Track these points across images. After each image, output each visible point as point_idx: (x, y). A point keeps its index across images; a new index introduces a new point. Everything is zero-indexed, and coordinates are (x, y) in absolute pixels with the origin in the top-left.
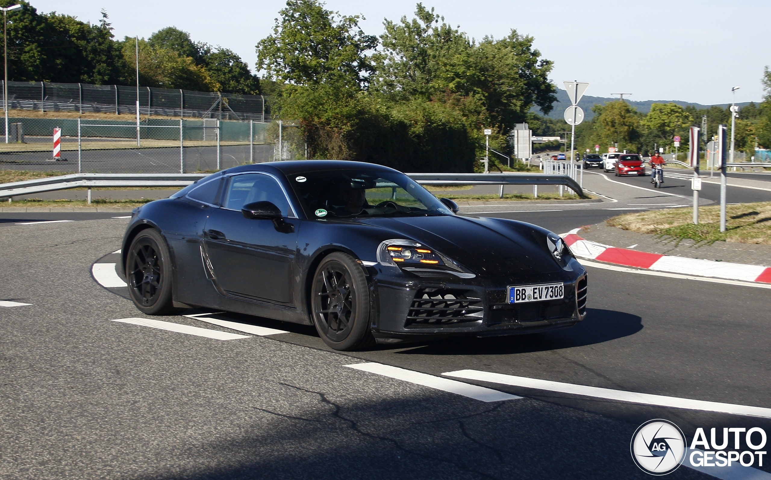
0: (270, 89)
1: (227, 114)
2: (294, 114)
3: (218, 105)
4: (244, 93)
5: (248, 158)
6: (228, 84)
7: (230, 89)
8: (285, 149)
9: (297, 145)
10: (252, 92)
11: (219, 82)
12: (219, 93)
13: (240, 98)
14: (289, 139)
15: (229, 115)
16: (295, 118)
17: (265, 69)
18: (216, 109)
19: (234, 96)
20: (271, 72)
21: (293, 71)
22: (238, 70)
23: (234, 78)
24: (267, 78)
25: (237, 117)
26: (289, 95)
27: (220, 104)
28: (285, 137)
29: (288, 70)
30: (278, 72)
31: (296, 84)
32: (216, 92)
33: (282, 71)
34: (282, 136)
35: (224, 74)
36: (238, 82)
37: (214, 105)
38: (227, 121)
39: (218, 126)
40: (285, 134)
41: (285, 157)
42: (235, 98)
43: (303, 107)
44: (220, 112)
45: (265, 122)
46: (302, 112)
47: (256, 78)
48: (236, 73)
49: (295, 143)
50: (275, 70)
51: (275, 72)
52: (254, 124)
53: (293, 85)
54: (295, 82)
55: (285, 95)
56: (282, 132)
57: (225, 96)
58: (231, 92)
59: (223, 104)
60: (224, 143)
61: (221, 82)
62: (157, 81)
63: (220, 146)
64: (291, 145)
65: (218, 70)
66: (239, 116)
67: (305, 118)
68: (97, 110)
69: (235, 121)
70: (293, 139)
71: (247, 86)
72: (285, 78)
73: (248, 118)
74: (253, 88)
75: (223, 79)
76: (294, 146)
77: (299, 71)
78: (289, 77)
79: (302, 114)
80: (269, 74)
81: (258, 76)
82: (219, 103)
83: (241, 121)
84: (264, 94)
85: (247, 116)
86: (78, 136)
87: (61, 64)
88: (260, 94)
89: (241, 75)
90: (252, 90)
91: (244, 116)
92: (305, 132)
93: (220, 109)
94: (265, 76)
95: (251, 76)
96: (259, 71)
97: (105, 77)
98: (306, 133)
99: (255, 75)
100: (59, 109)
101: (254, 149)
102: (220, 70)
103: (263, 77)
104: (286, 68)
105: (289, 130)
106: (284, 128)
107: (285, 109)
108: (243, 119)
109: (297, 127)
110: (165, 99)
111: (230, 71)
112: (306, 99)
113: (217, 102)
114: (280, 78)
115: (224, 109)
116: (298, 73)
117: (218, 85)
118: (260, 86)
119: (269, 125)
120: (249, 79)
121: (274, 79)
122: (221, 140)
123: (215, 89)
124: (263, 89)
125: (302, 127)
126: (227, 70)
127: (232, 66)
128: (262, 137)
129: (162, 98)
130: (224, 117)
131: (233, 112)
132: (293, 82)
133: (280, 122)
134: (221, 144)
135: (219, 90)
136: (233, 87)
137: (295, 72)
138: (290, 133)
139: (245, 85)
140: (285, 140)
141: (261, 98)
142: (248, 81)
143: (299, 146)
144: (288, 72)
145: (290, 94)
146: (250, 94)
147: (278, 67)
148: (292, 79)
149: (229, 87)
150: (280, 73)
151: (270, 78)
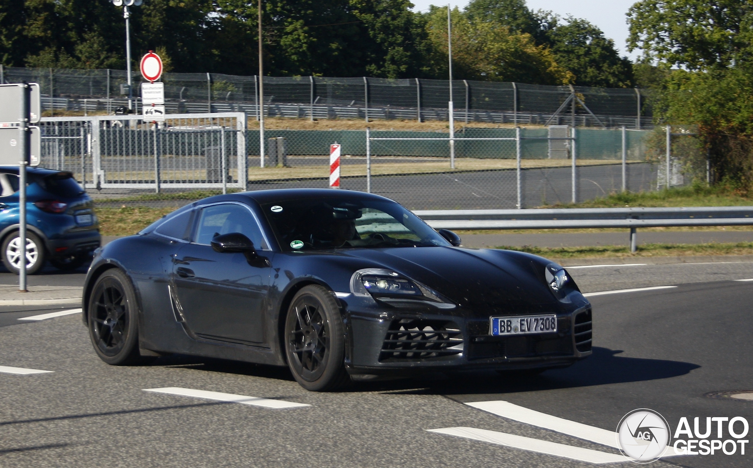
0: (648, 78)
1: (584, 117)
2: (689, 116)
3: (569, 104)
4: (609, 86)
5: (618, 185)
6: (584, 72)
7: (588, 79)
8: (674, 170)
9: (694, 164)
10: (621, 84)
11: (570, 69)
12: (571, 88)
13: (603, 92)
14: (682, 155)
15: (587, 120)
16: (692, 122)
17: (641, 48)
18: (567, 111)
19: (593, 91)
20: (651, 52)
21: (684, 50)
22: (598, 50)
23: (593, 63)
24: (643, 62)
25: (599, 122)
26: (677, 87)
27: (573, 103)
28: (675, 152)
29: (675, 49)
30: (660, 51)
31: (688, 70)
32: (566, 84)
33: (667, 50)
34: (671, 150)
35: (578, 57)
36: (599, 68)
37: (563, 105)
38: (583, 128)
39: (573, 136)
40: (674, 147)
41: (674, 182)
42: (595, 93)
43: (702, 104)
44: (572, 116)
45: (641, 128)
46: (701, 112)
47: (626, 63)
48: (596, 56)
49: (691, 160)
50: (656, 49)
51: (657, 53)
52: (627, 133)
53: (683, 71)
54: (688, 67)
55: (671, 87)
56: (671, 145)
57: (580, 91)
58: (588, 84)
59: (577, 103)
60: (583, 162)
61: (573, 70)
62: (478, 71)
63: (577, 166)
64: (685, 163)
65: (569, 52)
66: (601, 120)
67: (705, 122)
68: (391, 117)
69: (595, 129)
70: (688, 155)
71: (613, 74)
72: (672, 60)
73: (615, 124)
74: (622, 77)
75: (576, 65)
76: (689, 164)
77: (693, 50)
78: (678, 59)
79: (700, 116)
80: (648, 55)
81: (630, 59)
82: (571, 101)
83: (604, 129)
84: (640, 87)
85: (613, 121)
86: (366, 155)
87: (337, 49)
88: (632, 87)
89: (603, 58)
90: (620, 80)
91: (608, 121)
92: (705, 142)
93: (573, 110)
94: (641, 58)
95: (619, 59)
96: (631, 51)
97: (401, 68)
98: (708, 145)
99: (626, 58)
100: (336, 115)
101: (627, 170)
102: (572, 52)
103: (639, 60)
104: (673, 46)
105: (682, 141)
106: (673, 138)
107: (674, 109)
108: (608, 126)
109: (694, 136)
110: (489, 97)
111: (588, 53)
112: (708, 93)
113: (567, 100)
114: (664, 61)
115: (579, 111)
116: (691, 53)
117: (569, 75)
118: (633, 75)
119: (649, 133)
120: (616, 64)
121: (655, 63)
122: (578, 157)
123: (565, 81)
124: (637, 79)
125: (701, 135)
126: (582, 51)
127: (590, 44)
128: (637, 153)
129: (485, 97)
130: (578, 123)
131: (592, 114)
132: (684, 67)
133: (667, 129)
134: (578, 164)
135: (570, 82)
136: (591, 77)
137: (687, 52)
138: (683, 145)
139: (610, 73)
140: (676, 156)
141: (634, 92)
142: (615, 67)
143: (697, 165)
144: (677, 52)
145: (679, 85)
146: (618, 86)
147: (661, 45)
148: (682, 62)
149: (586, 77)
150: (664, 53)
151: (648, 61)
